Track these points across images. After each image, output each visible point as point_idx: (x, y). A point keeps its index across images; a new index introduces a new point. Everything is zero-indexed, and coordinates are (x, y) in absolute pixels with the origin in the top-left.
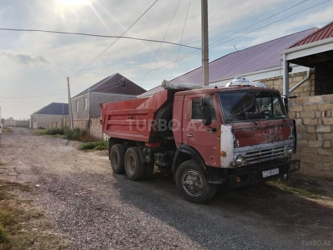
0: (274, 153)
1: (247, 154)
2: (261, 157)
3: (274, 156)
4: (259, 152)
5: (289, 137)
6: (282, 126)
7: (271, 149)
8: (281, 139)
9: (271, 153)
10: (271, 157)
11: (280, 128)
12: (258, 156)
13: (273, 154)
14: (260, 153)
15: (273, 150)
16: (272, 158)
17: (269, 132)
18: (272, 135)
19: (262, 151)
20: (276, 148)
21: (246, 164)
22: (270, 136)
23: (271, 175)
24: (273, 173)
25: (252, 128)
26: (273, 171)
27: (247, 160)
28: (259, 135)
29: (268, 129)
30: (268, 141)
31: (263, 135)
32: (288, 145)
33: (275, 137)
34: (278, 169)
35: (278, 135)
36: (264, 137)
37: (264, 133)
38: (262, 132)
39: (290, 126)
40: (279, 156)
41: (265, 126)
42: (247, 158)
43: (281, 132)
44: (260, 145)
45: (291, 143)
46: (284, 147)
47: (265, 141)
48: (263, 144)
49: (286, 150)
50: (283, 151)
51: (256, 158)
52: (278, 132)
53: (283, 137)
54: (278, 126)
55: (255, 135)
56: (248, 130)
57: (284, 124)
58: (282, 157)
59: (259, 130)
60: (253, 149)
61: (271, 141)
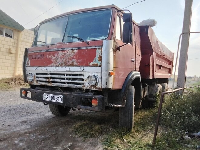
0: (68, 79)
1: (37, 74)
2: (52, 80)
3: (68, 83)
4: (48, 74)
5: (91, 64)
6: (79, 49)
7: (64, 75)
8: (75, 64)
9: (64, 79)
10: (64, 83)
11: (76, 51)
12: (48, 78)
13: (66, 81)
14: (49, 76)
15: (65, 76)
16: (66, 85)
17: (58, 55)
18: (61, 58)
19: (51, 74)
20: (71, 75)
21: (39, 84)
22: (59, 60)
23: (53, 100)
24: (55, 99)
25: (41, 51)
26: (55, 97)
27: (38, 79)
28: (47, 57)
29: (59, 52)
30: (56, 64)
31: (51, 58)
32: (90, 73)
33: (65, 61)
34: (62, 98)
35: (70, 59)
36: (52, 60)
37: (52, 56)
38: (50, 55)
39: (97, 49)
40: (75, 85)
41: (56, 48)
42: (37, 77)
43: (75, 56)
44: (47, 68)
45: (97, 72)
46: (83, 75)
47: (52, 64)
48: (51, 66)
49: (87, 80)
50: (82, 80)
51: (45, 80)
52: (71, 56)
53: (78, 62)
54: (72, 49)
55: (44, 57)
56: (38, 52)
57: (83, 47)
58: (80, 87)
59: (48, 52)
60: (41, 70)
61: (60, 65)
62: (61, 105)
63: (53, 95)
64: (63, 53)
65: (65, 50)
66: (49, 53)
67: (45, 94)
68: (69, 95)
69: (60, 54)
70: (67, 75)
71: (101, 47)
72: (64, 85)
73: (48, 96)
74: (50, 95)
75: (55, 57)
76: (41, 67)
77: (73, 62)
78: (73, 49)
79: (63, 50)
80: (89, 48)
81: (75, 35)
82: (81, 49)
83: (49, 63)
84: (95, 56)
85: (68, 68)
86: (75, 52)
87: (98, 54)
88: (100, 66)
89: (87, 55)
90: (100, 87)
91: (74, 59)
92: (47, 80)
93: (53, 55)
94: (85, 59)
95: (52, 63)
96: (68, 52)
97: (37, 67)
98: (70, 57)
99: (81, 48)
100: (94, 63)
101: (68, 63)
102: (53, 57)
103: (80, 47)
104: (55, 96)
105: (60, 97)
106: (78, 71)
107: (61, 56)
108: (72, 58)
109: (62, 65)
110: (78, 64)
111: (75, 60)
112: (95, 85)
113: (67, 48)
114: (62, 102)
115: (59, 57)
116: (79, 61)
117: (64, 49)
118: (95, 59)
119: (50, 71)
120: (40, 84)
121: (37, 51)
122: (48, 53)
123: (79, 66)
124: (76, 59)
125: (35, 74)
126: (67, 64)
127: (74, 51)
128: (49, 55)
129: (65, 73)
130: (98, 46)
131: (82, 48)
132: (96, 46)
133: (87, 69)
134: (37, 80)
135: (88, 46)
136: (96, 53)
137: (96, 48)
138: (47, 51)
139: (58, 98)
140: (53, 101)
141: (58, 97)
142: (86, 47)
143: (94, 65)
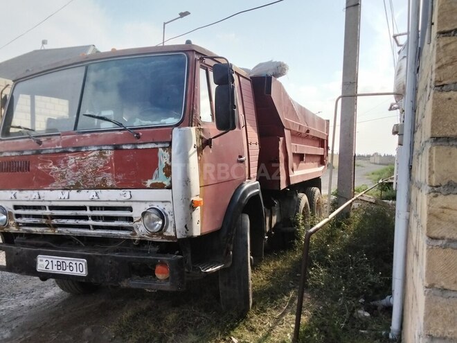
0: (94, 218)
1: (16, 207)
2: (55, 221)
3: (96, 227)
4: (44, 208)
5: (149, 183)
6: (117, 148)
7: (84, 208)
8: (110, 184)
9: (86, 218)
10: (87, 227)
11: (110, 154)
12: (45, 217)
13: (90, 222)
14: (48, 212)
15: (88, 212)
16: (92, 232)
17: (65, 162)
18: (75, 170)
19: (52, 208)
20: (101, 208)
21: (23, 230)
22: (71, 174)
23: (61, 270)
24: (68, 268)
25: (22, 152)
26: (68, 263)
27: (19, 220)
28: (40, 168)
29: (67, 155)
30: (64, 185)
31: (50, 170)
32: (148, 204)
33: (85, 176)
34: (84, 264)
35: (96, 172)
36: (52, 174)
37: (51, 164)
38: (47, 162)
39: (160, 150)
40: (114, 232)
41: (60, 147)
42: (18, 216)
43: (108, 165)
44: (42, 193)
45: (163, 202)
46: (130, 209)
47: (54, 185)
48: (51, 190)
49: (140, 220)
50: (130, 219)
51: (38, 221)
52: (98, 164)
53: (117, 180)
54: (99, 148)
55: (31, 168)
56: (14, 154)
57: (126, 144)
58: (126, 236)
59: (42, 156)
60: (26, 199)
61: (72, 186)
62: (84, 281)
63: (61, 259)
64: (78, 158)
65: (83, 150)
66: (43, 158)
67: (40, 257)
68: (101, 256)
69: (72, 160)
70: (92, 208)
71: (167, 145)
72: (87, 231)
73: (50, 260)
74: (55, 260)
75: (59, 167)
76: (24, 192)
77: (104, 180)
78: (104, 148)
79: (78, 150)
80: (140, 147)
81: (104, 114)
82: (122, 149)
83: (45, 181)
84: (156, 166)
85: (93, 193)
86: (107, 155)
87: (163, 161)
88: (170, 188)
89: (137, 164)
90: (173, 234)
91: (108, 171)
92: (44, 221)
93: (55, 164)
94: (133, 173)
95: (53, 181)
96: (90, 155)
97: (14, 192)
98: (97, 167)
99: (121, 147)
100: (154, 181)
101: (92, 182)
102: (53, 167)
103: (119, 145)
104: (67, 260)
105: (78, 263)
106: (117, 201)
107: (74, 165)
108: (100, 169)
109: (77, 187)
110: (117, 185)
111: (110, 174)
112: (161, 230)
113: (86, 147)
114: (84, 273)
115: (70, 167)
116: (120, 177)
117: (81, 147)
118: (156, 172)
119: (50, 201)
120: (26, 230)
121: (12, 151)
122: (39, 157)
123: (121, 189)
124: (112, 173)
125: (12, 208)
126: (91, 184)
127: (105, 153)
128: (44, 162)
129: (88, 204)
130: (161, 143)
131: (124, 147)
132: (156, 143)
133: (138, 194)
134: (18, 223)
135: (138, 141)
136: (157, 159)
137: (156, 146)
138: (38, 152)
139: (74, 266)
140: (61, 272)
141: (74, 262)
142: (134, 144)
143: (154, 186)
